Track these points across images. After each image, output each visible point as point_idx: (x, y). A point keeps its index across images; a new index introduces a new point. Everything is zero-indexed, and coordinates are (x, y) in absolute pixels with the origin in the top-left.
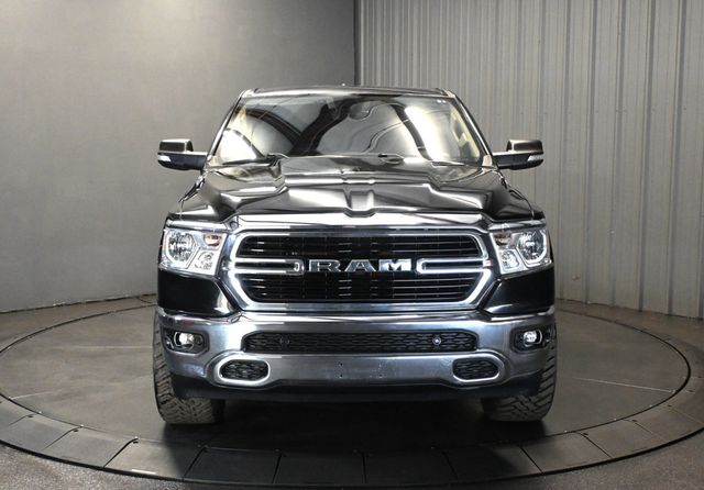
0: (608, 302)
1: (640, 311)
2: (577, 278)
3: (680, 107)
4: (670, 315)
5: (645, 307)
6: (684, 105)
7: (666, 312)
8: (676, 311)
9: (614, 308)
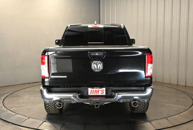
0: (169, 82)
1: (177, 85)
2: (160, 76)
3: (188, 30)
4: (186, 86)
5: (179, 84)
6: (189, 29)
7: (185, 85)
8: (187, 85)
9: (170, 84)
